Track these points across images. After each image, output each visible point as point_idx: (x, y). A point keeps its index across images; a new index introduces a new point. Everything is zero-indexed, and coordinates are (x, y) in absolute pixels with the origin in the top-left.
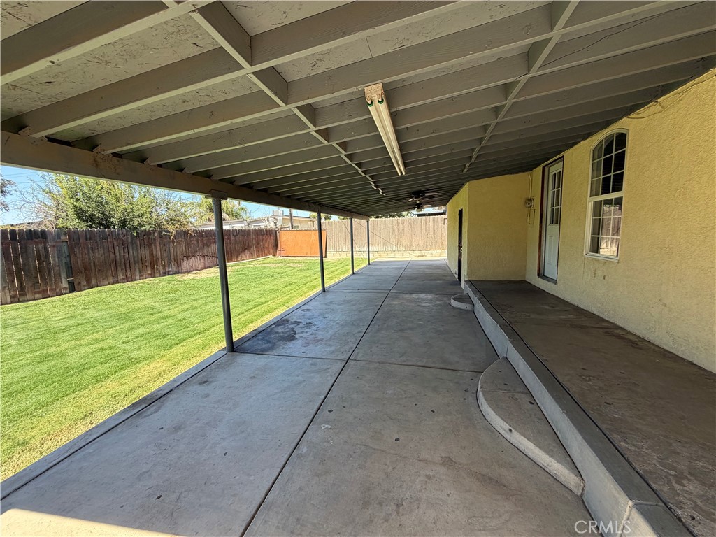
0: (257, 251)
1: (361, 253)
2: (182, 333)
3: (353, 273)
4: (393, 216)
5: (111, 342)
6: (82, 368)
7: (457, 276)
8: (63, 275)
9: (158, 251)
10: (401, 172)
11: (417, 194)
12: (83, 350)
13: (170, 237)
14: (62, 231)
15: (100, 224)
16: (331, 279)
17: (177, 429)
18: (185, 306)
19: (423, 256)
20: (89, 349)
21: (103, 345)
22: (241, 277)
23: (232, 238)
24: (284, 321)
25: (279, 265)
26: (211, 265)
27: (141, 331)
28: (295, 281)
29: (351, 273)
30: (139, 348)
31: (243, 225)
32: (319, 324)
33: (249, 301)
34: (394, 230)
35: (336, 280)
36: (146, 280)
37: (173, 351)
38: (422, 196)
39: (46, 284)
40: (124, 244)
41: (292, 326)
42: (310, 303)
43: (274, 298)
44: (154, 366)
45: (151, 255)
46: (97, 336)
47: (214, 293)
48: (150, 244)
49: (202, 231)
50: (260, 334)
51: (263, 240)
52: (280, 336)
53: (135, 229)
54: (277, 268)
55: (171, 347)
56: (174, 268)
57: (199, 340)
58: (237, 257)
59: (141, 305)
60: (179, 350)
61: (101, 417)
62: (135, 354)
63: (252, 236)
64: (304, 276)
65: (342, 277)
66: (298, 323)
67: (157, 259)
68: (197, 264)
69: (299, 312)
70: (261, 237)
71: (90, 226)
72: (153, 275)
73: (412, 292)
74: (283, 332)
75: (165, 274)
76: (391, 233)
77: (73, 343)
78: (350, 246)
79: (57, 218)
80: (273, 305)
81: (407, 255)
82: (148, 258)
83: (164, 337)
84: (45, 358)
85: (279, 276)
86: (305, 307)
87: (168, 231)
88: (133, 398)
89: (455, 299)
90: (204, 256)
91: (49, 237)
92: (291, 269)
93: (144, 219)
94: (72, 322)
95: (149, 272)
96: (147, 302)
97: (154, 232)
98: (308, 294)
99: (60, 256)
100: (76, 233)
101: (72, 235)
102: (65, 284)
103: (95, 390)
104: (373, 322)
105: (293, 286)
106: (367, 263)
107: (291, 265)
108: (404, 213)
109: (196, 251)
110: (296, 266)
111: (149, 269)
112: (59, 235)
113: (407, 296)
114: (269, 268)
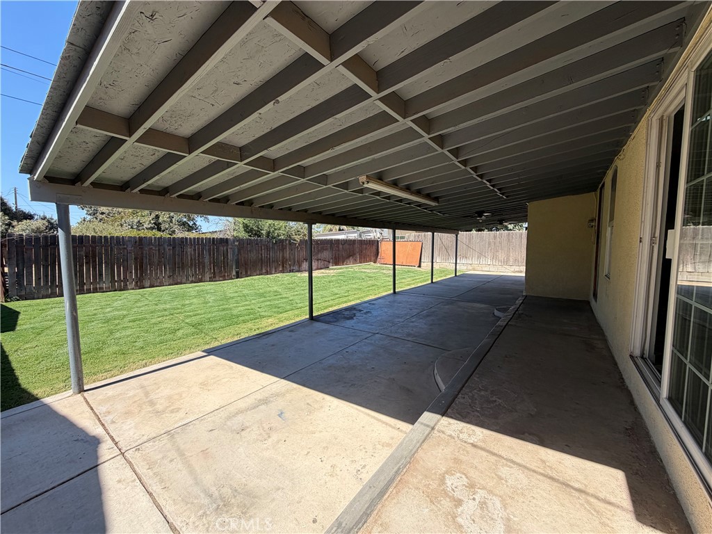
0: (360, 258)
2: (288, 307)
3: (432, 283)
5: (253, 307)
6: (238, 316)
8: (234, 267)
9: (287, 255)
12: (239, 308)
13: (296, 244)
14: (236, 239)
15: (255, 234)
17: (273, 345)
18: (296, 293)
20: (242, 308)
21: (249, 308)
22: (340, 277)
23: (341, 246)
24: (352, 308)
25: (374, 271)
26: (323, 267)
27: (268, 303)
29: (430, 282)
30: (265, 311)
31: (356, 235)
32: (375, 313)
33: (337, 294)
34: (489, 244)
35: (413, 286)
36: (278, 275)
37: (281, 315)
39: (225, 272)
40: (268, 249)
41: (355, 312)
42: (378, 300)
43: (354, 294)
44: (270, 320)
45: (283, 257)
46: (247, 303)
48: (283, 249)
49: (319, 240)
51: (366, 248)
52: (344, 316)
53: (274, 238)
54: (370, 273)
55: (281, 313)
56: (296, 268)
57: (296, 312)
58: (343, 263)
59: (271, 289)
60: (285, 315)
61: (243, 336)
62: (263, 314)
63: (357, 246)
65: (420, 285)
66: (361, 311)
67: (287, 260)
69: (367, 305)
70: (365, 246)
71: (250, 236)
72: (283, 272)
73: (470, 301)
74: (347, 314)
75: (290, 271)
76: (487, 246)
77: (235, 305)
79: (234, 230)
80: (351, 299)
82: (281, 258)
83: (279, 308)
84: (224, 310)
85: (368, 279)
86: (372, 302)
87: (295, 240)
88: (258, 332)
89: (498, 309)
90: (318, 260)
91: (229, 243)
92: (381, 274)
93: (281, 232)
94: (236, 294)
95: (281, 269)
96: (275, 288)
97: (286, 240)
98: (381, 294)
99: (233, 254)
100: (242, 240)
101: (240, 240)
102: (234, 273)
103: (243, 326)
106: (454, 275)
107: (384, 271)
111: (281, 266)
112: (234, 242)
113: (461, 304)
114: (365, 272)
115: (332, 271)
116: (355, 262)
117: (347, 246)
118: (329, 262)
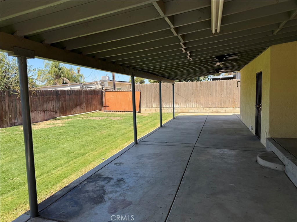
0: (87, 107)
1: (167, 109)
3: (161, 126)
4: (192, 81)
7: (254, 132)
9: (6, 107)
10: (216, 30)
11: (220, 58)
13: (17, 95)
16: (143, 131)
19: (217, 112)
22: (70, 128)
23: (67, 97)
24: (96, 176)
25: (103, 118)
26: (49, 117)
28: (113, 133)
29: (159, 126)
31: (79, 87)
32: (130, 181)
33: (70, 152)
34: (193, 91)
35: (147, 133)
38: (225, 60)
41: (102, 183)
42: (124, 155)
43: (92, 150)
47: (44, 143)
48: (1, 101)
49: (43, 91)
50: (70, 193)
51: (92, 98)
52: (89, 197)
54: (100, 121)
56: (19, 121)
58: (70, 112)
63: (83, 95)
64: (121, 129)
65: (152, 130)
66: (109, 179)
67: (6, 113)
68: (38, 117)
69: (112, 166)
70: (90, 96)
72: (2, 126)
73: (216, 147)
74: (93, 191)
75: (11, 125)
76: (191, 93)
78: (159, 103)
81: (204, 111)
85: (101, 128)
86: (117, 161)
87: (15, 91)
89: (262, 157)
90: (44, 111)
92: (111, 122)
97: (4, 91)
98: (122, 146)
104: (183, 182)
105: (110, 138)
106: (172, 118)
107: (112, 118)
108: (201, 78)
109: (37, 107)
110: (116, 119)
113: (212, 151)
114: (94, 121)
115: (59, 122)
116: (82, 110)
117: (73, 96)
118: (56, 112)
